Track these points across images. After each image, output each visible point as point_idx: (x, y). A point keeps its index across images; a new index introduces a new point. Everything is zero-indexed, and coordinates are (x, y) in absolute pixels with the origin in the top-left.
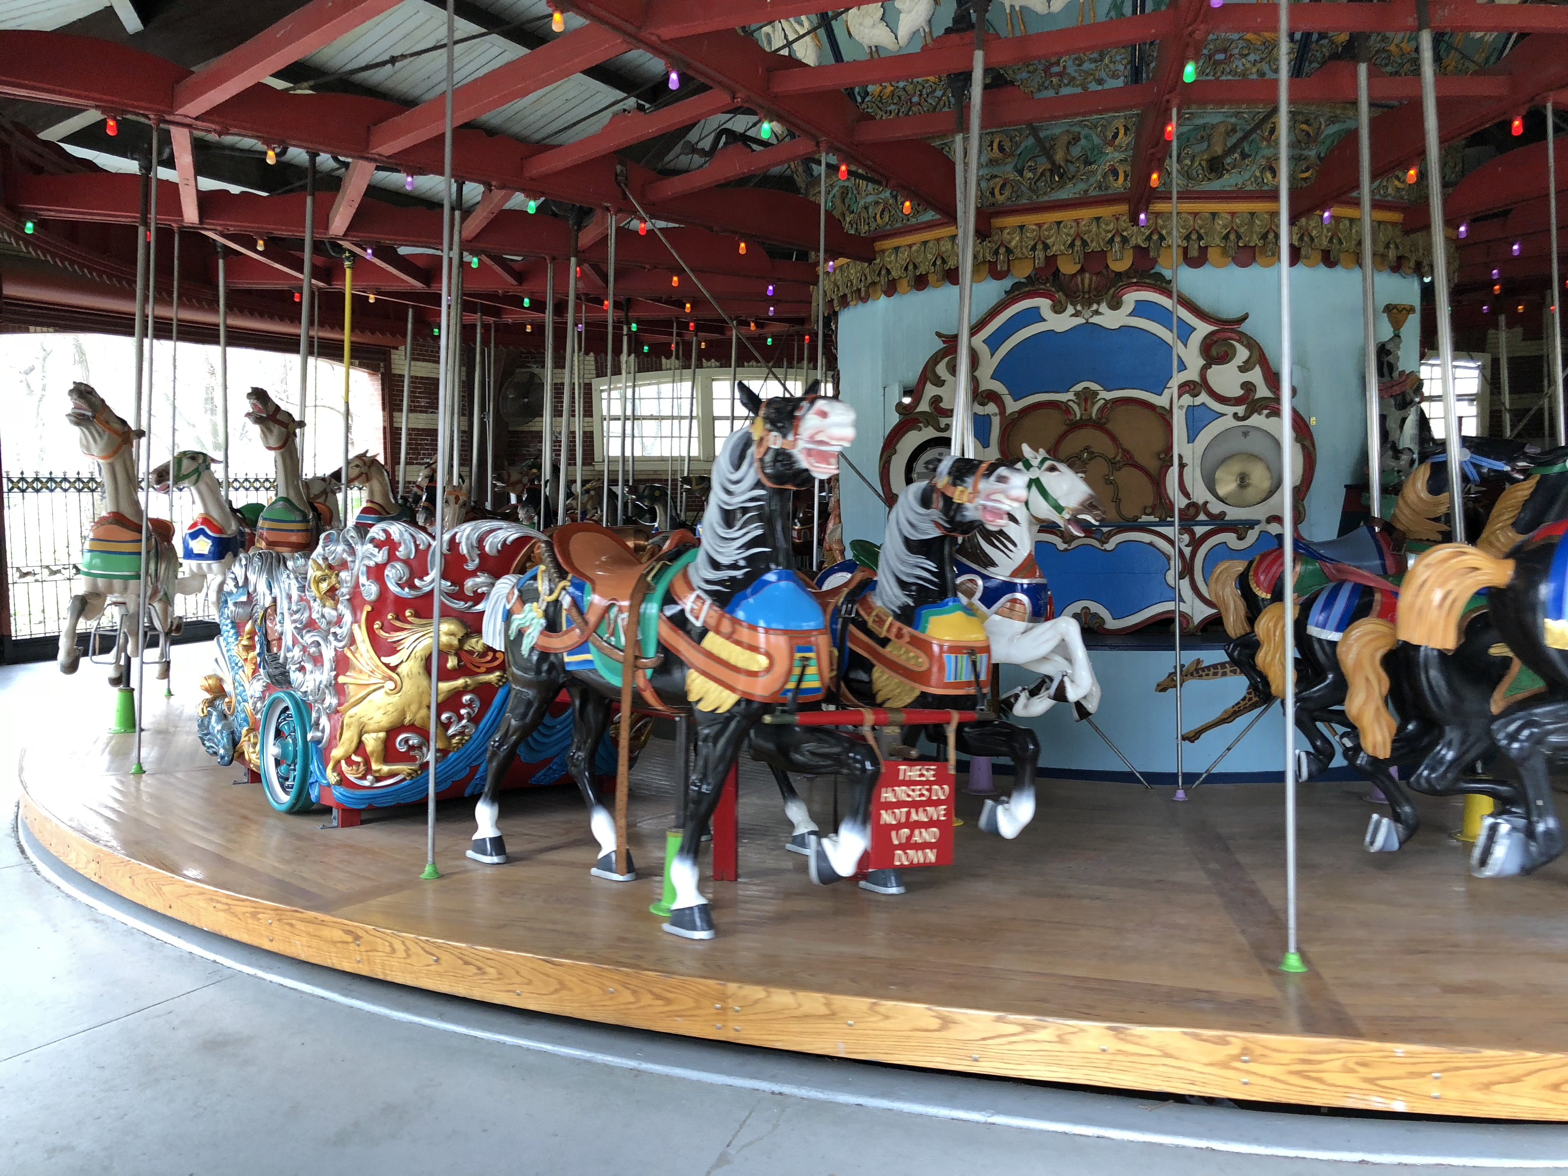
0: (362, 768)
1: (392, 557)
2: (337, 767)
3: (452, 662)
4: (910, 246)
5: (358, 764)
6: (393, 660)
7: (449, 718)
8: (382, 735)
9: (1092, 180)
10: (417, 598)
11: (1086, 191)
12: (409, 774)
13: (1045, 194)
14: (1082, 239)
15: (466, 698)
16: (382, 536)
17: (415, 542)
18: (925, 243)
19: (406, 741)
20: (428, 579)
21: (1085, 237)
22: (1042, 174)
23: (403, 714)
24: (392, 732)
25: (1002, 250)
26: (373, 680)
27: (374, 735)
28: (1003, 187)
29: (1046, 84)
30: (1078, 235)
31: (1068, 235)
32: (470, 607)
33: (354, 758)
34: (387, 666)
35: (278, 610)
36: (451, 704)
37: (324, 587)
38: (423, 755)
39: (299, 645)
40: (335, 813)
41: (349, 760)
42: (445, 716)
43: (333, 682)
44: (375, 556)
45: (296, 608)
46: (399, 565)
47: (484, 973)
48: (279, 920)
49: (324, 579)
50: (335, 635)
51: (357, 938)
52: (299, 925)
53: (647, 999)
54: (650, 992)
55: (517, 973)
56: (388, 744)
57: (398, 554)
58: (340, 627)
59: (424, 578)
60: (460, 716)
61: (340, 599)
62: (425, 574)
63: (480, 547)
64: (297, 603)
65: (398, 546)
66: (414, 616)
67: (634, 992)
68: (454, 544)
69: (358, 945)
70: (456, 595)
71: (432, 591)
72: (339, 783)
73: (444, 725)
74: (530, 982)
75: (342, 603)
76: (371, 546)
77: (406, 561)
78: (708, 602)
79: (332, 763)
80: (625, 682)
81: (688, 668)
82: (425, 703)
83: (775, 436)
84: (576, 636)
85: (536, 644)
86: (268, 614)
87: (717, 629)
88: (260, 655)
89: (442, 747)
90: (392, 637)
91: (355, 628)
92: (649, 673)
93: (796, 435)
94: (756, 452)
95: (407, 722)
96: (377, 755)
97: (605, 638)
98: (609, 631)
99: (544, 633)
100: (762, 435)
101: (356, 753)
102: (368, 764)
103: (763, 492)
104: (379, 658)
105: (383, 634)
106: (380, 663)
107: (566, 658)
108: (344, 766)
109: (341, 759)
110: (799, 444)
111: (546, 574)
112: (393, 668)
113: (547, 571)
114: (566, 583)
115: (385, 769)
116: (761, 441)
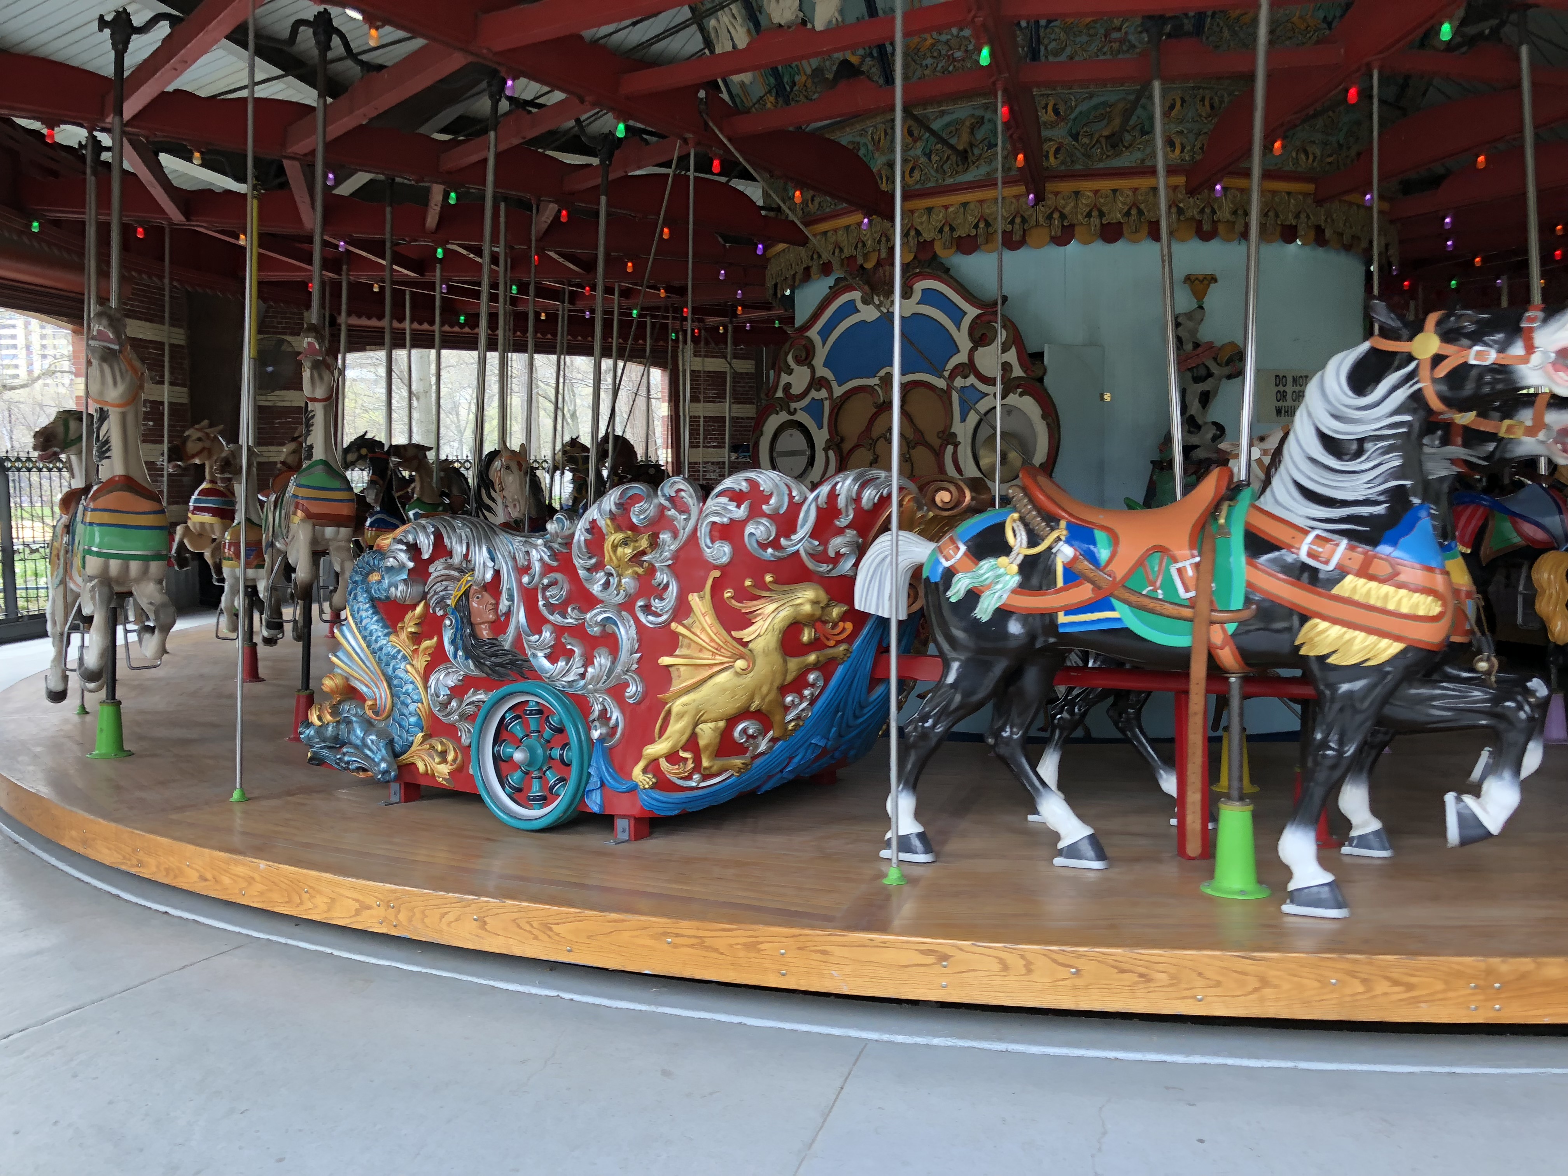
0: (690, 765)
1: (755, 513)
2: (653, 766)
4: (946, 207)
5: (686, 760)
6: (746, 634)
7: (793, 701)
8: (722, 724)
10: (781, 560)
11: (1143, 161)
12: (739, 770)
13: (1101, 160)
15: (811, 677)
16: (744, 486)
17: (790, 495)
18: (965, 205)
19: (744, 731)
20: (795, 537)
21: (1142, 206)
22: (1098, 141)
23: (751, 699)
24: (732, 721)
26: (719, 659)
27: (713, 725)
29: (1105, 49)
31: (1124, 203)
32: (830, 571)
33: (683, 754)
35: (505, 586)
36: (797, 685)
37: (628, 551)
38: (757, 746)
39: (548, 626)
40: (622, 824)
41: (672, 757)
42: (789, 699)
43: (635, 666)
44: (731, 511)
45: (545, 581)
46: (764, 521)
47: (1150, 980)
48: (799, 948)
49: (625, 543)
50: (647, 609)
51: (944, 957)
52: (837, 951)
53: (1382, 987)
54: (1387, 978)
55: (1200, 974)
56: (726, 735)
57: (764, 507)
58: (662, 599)
59: (793, 537)
60: (802, 698)
61: (657, 565)
62: (794, 531)
63: (858, 500)
64: (543, 575)
65: (767, 498)
66: (775, 582)
67: (1365, 981)
68: (833, 496)
69: (945, 967)
70: (820, 557)
71: (798, 551)
72: (654, 787)
73: (787, 709)
74: (1218, 984)
75: (662, 571)
76: (724, 500)
77: (773, 517)
78: (1344, 543)
79: (641, 765)
80: (1194, 640)
81: (1304, 619)
82: (777, 683)
83: (1478, 352)
84: (1084, 592)
85: (1004, 604)
86: (472, 591)
87: (1364, 572)
88: (453, 642)
89: (777, 735)
90: (746, 607)
91: (694, 599)
92: (1231, 628)
93: (1530, 349)
94: (1425, 372)
95: (753, 708)
96: (711, 749)
97: (1144, 592)
98: (1152, 583)
99: (1014, 591)
100: (1443, 352)
101: (684, 748)
102: (697, 760)
103: (1407, 418)
104: (729, 633)
105: (734, 603)
106: (729, 639)
107: (1062, 618)
108: (664, 764)
109: (661, 757)
110: (1535, 358)
111: (1019, 523)
112: (745, 644)
113: (1022, 519)
114: (1062, 531)
115: (718, 764)
116: (1438, 359)
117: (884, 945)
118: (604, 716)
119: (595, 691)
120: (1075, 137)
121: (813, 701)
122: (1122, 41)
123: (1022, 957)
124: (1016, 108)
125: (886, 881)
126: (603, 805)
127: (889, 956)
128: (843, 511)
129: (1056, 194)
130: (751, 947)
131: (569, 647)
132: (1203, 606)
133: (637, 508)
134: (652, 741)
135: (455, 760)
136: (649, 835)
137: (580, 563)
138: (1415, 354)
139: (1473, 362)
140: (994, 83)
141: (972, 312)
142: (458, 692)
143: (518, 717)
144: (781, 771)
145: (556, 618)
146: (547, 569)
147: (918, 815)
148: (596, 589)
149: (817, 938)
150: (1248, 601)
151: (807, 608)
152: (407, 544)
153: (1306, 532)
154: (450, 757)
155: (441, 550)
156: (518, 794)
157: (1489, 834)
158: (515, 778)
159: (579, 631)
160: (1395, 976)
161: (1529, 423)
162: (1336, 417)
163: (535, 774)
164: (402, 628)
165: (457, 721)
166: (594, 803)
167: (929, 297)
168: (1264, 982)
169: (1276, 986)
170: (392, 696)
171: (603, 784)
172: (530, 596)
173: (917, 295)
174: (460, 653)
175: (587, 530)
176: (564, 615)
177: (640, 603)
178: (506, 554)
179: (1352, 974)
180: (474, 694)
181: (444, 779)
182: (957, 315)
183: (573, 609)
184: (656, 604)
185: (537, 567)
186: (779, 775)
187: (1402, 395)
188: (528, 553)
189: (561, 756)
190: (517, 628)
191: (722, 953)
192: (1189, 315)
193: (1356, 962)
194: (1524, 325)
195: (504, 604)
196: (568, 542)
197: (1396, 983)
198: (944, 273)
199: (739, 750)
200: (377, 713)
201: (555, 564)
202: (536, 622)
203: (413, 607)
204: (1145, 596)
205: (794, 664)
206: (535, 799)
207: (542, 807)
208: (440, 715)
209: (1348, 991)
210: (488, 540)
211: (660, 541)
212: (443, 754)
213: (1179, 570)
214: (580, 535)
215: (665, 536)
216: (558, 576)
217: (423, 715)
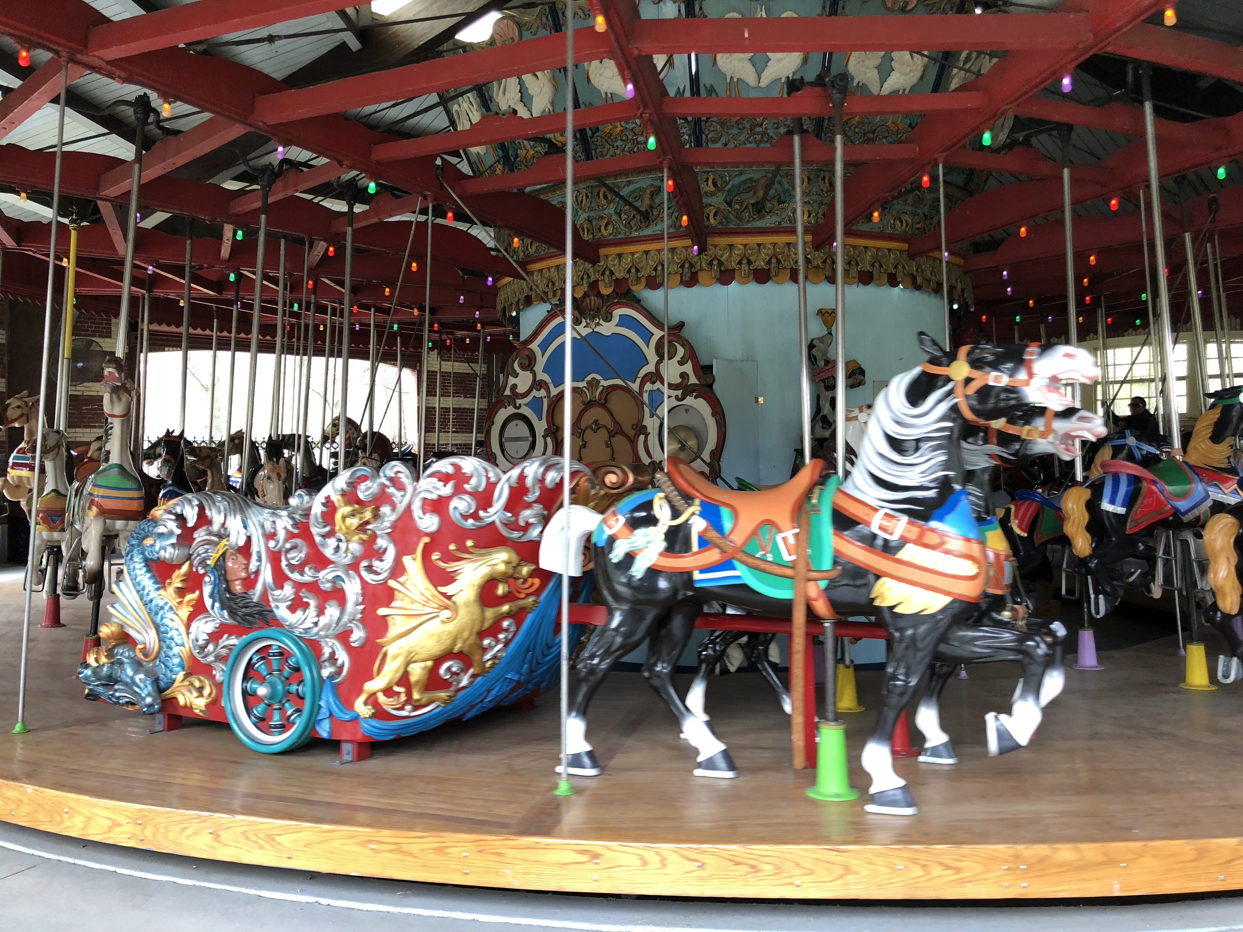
0: (403, 698)
1: (458, 491)
3: (501, 590)
4: (633, 254)
5: (399, 693)
6: (448, 589)
7: (490, 644)
8: (430, 663)
9: (784, 215)
10: (480, 528)
11: (780, 223)
12: (445, 702)
13: (748, 222)
14: (777, 258)
15: (505, 624)
16: (450, 470)
17: (487, 476)
18: (647, 252)
19: (449, 669)
20: (491, 510)
21: (780, 257)
22: (746, 207)
23: (454, 643)
24: (438, 660)
25: (715, 262)
26: (427, 610)
27: (422, 664)
28: (715, 215)
29: (750, 140)
30: (774, 255)
31: (766, 254)
33: (396, 689)
34: (444, 595)
35: (254, 549)
36: (493, 630)
37: (354, 522)
38: (459, 682)
39: (290, 582)
40: (347, 748)
41: (388, 692)
42: (486, 642)
43: (359, 616)
44: (438, 489)
45: (288, 546)
46: (466, 497)
47: (759, 871)
48: (480, 851)
49: (353, 515)
50: (370, 569)
51: (596, 856)
52: (511, 853)
53: (937, 871)
54: (941, 864)
55: (798, 865)
56: (433, 672)
57: (466, 486)
58: (382, 561)
59: (489, 510)
60: (498, 641)
61: (378, 533)
62: (490, 506)
63: (542, 481)
64: (286, 540)
65: (467, 479)
66: (475, 546)
67: (924, 866)
68: (522, 477)
69: (596, 863)
70: (512, 526)
71: (493, 523)
72: (373, 716)
73: (485, 650)
74: (812, 872)
75: (382, 537)
76: (434, 480)
77: (474, 494)
78: (905, 519)
79: (363, 697)
80: (796, 593)
81: (878, 577)
82: (476, 629)
83: (996, 376)
84: (713, 555)
85: (654, 565)
86: (228, 554)
87: (919, 542)
88: (211, 596)
89: (477, 672)
90: (451, 567)
91: (407, 560)
92: (823, 584)
93: (1031, 375)
94: (959, 390)
95: (456, 649)
96: (420, 684)
97: (758, 555)
98: (763, 549)
99: (661, 554)
100: (972, 376)
101: (398, 684)
102: (409, 694)
103: (949, 424)
104: (436, 588)
105: (441, 564)
106: (436, 593)
107: (697, 576)
108: (381, 698)
109: (378, 691)
110: (1036, 382)
111: (664, 500)
112: (449, 598)
113: (666, 498)
114: (696, 508)
115: (426, 697)
116: (968, 381)
117: (547, 847)
118: (332, 658)
119: (327, 636)
120: (729, 204)
121: (507, 644)
122: (763, 134)
123: (658, 854)
124: (680, 181)
125: (558, 793)
126: (330, 733)
127: (552, 856)
128: (531, 489)
129: (715, 246)
130: (440, 851)
131: (305, 600)
132: (801, 566)
133: (363, 486)
134: (371, 678)
135: (210, 695)
136: (371, 756)
137: (316, 531)
138: (953, 377)
139: (991, 383)
140: (661, 163)
141: (658, 333)
142: (214, 637)
143: (263, 658)
144: (482, 701)
145: (296, 576)
146: (290, 536)
147: (588, 736)
148: (328, 552)
149: (495, 843)
150: (835, 563)
151: (502, 567)
152: (176, 514)
153: (876, 510)
154: (206, 692)
155: (203, 520)
156: (262, 723)
157: (1018, 747)
158: (259, 710)
159: (313, 587)
160: (947, 861)
161: (1042, 429)
162: (898, 423)
163: (276, 706)
164: (170, 583)
165: (212, 661)
166: (324, 731)
167: (625, 321)
168: (848, 870)
169: (857, 873)
170: (160, 640)
171: (331, 715)
172: (275, 558)
173: (616, 320)
174: (217, 605)
175: (323, 504)
176: (302, 573)
177: (364, 563)
178: (257, 523)
179: (914, 861)
180: (228, 639)
181: (201, 711)
182: (647, 336)
183: (310, 568)
184: (376, 564)
185: (281, 535)
186: (480, 705)
187: (944, 407)
188: (274, 522)
189: (297, 690)
190: (264, 584)
191: (415, 857)
192: (821, 339)
193: (916, 851)
194: (1026, 357)
195: (253, 566)
196: (307, 514)
197: (948, 867)
198: (636, 303)
199: (444, 684)
200: (146, 655)
201: (296, 531)
202: (280, 579)
203: (179, 566)
204: (758, 558)
205: (490, 613)
206: (275, 727)
207: (281, 733)
208: (199, 657)
209: (911, 875)
210: (242, 511)
211: (381, 513)
212: (200, 690)
213: (785, 539)
214: (317, 508)
215: (385, 509)
216: (298, 541)
217: (185, 656)
